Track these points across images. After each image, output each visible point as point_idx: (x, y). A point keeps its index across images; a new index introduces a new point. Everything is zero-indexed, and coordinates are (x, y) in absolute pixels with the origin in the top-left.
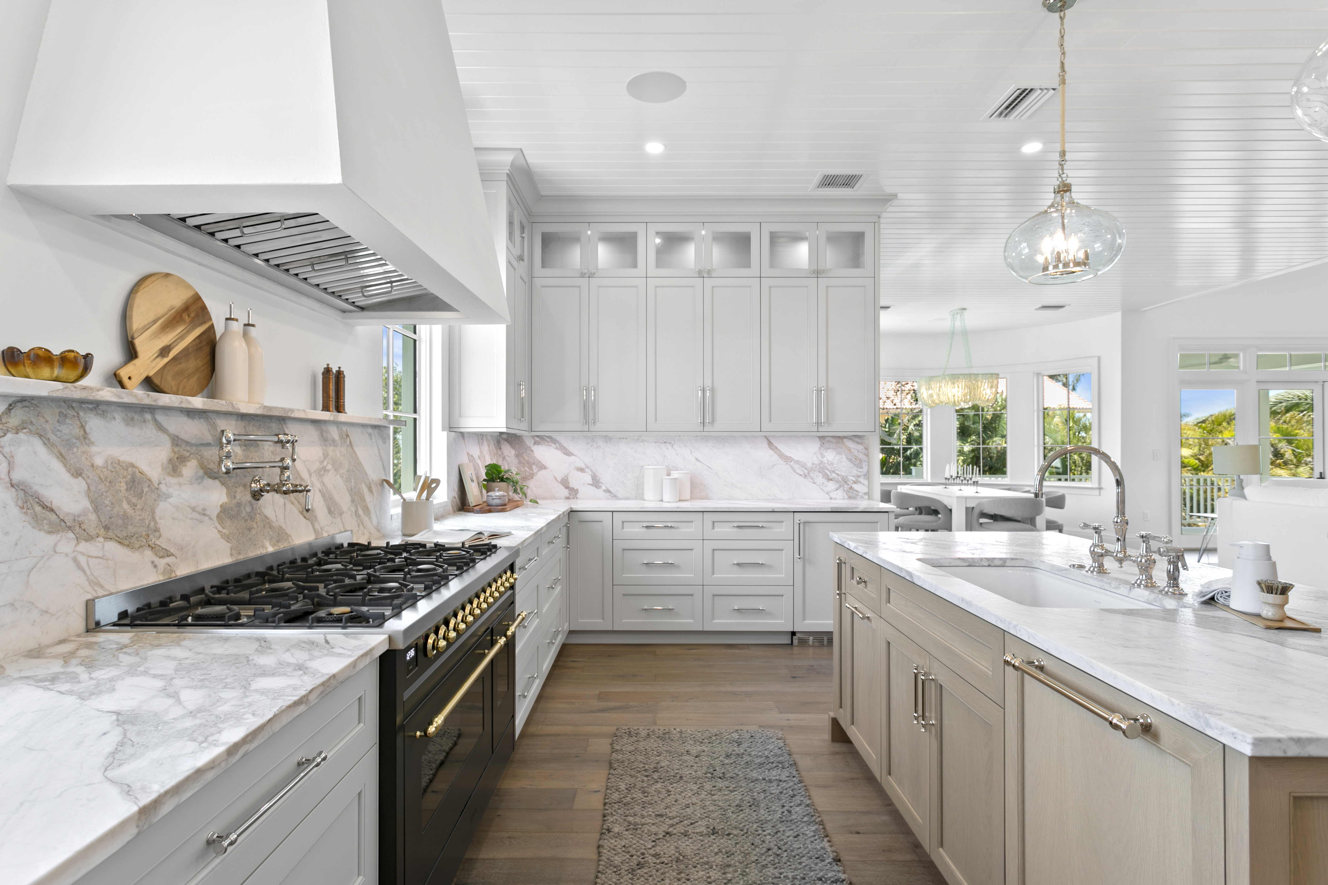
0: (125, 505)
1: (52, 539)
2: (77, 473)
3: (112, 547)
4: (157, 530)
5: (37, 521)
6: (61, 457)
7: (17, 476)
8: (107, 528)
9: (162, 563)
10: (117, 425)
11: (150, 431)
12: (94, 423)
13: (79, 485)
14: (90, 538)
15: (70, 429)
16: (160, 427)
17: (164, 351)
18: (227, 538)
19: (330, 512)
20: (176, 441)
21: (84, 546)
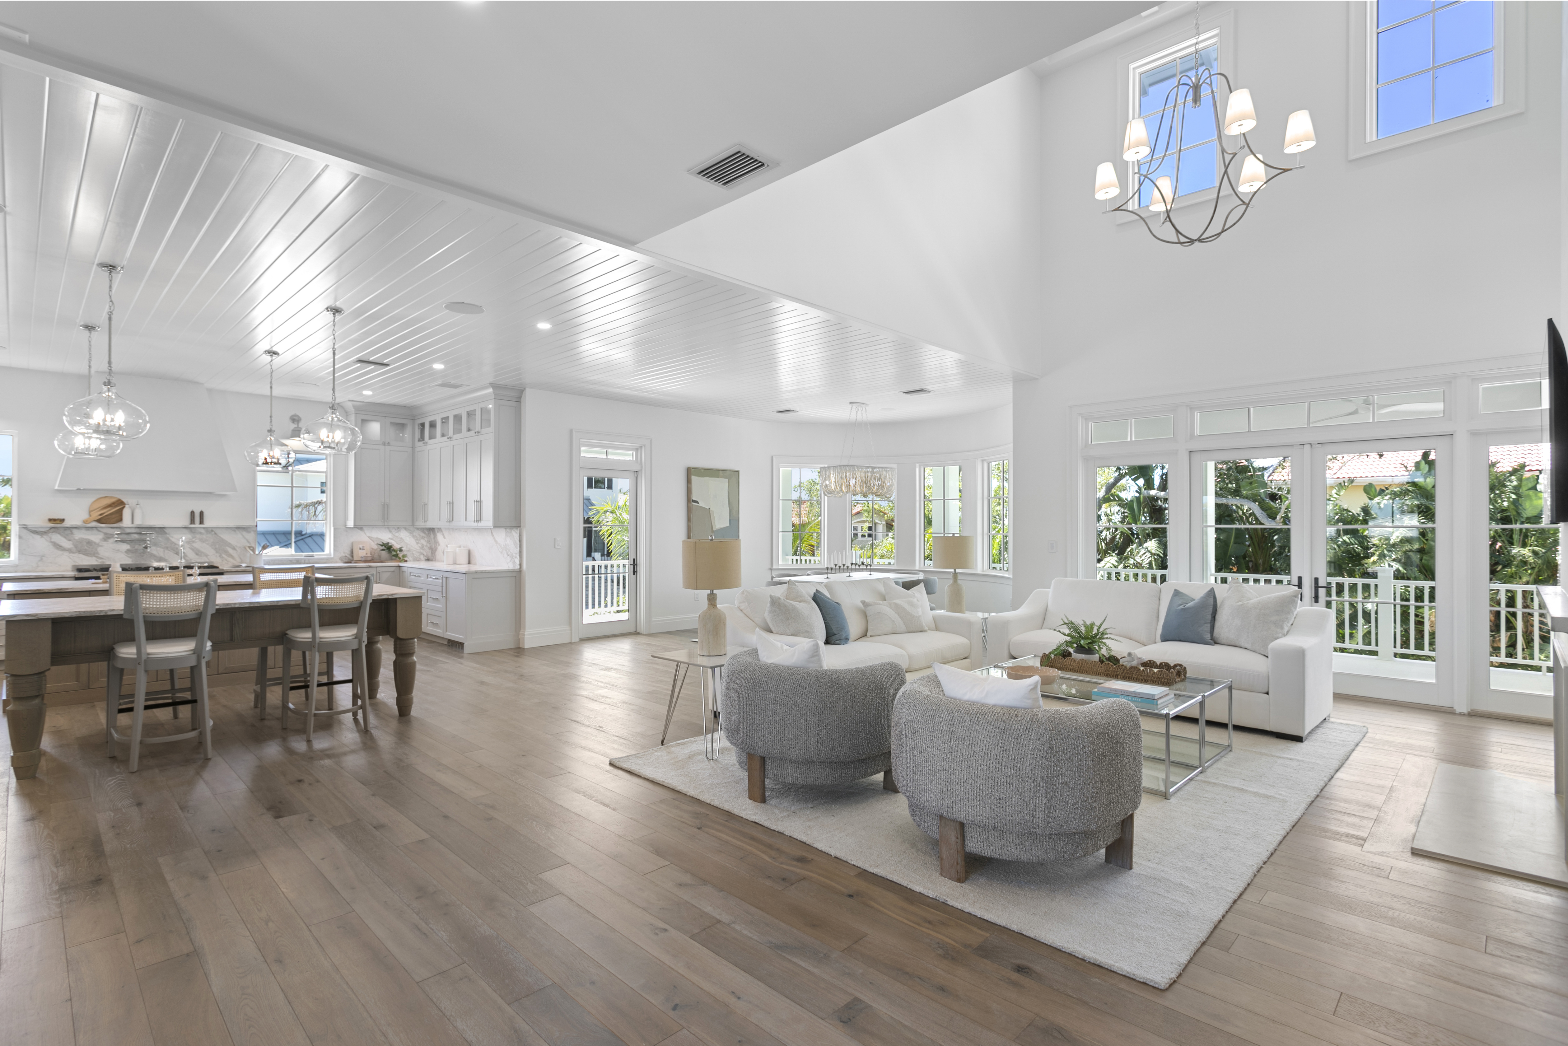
0: (86, 547)
1: (61, 552)
2: (70, 540)
3: (81, 555)
4: (98, 553)
5: (58, 549)
6: (65, 537)
7: (52, 540)
8: (79, 551)
9: (100, 560)
10: (83, 531)
11: (95, 531)
12: (75, 531)
13: (70, 543)
14: (73, 553)
15: (68, 532)
16: (99, 531)
17: (101, 515)
18: (130, 557)
19: (197, 554)
20: (106, 534)
21: (71, 554)
